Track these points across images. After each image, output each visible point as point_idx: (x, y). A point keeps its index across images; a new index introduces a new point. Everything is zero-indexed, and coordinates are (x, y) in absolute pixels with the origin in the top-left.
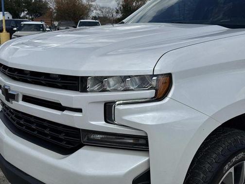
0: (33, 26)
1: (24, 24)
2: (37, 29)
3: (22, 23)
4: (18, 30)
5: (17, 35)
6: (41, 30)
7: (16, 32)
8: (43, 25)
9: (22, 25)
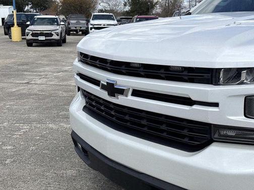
0: (47, 20)
1: (38, 18)
2: (50, 23)
3: (35, 17)
4: (32, 24)
5: (31, 29)
6: (56, 24)
7: (30, 27)
8: (57, 18)
9: (36, 19)
